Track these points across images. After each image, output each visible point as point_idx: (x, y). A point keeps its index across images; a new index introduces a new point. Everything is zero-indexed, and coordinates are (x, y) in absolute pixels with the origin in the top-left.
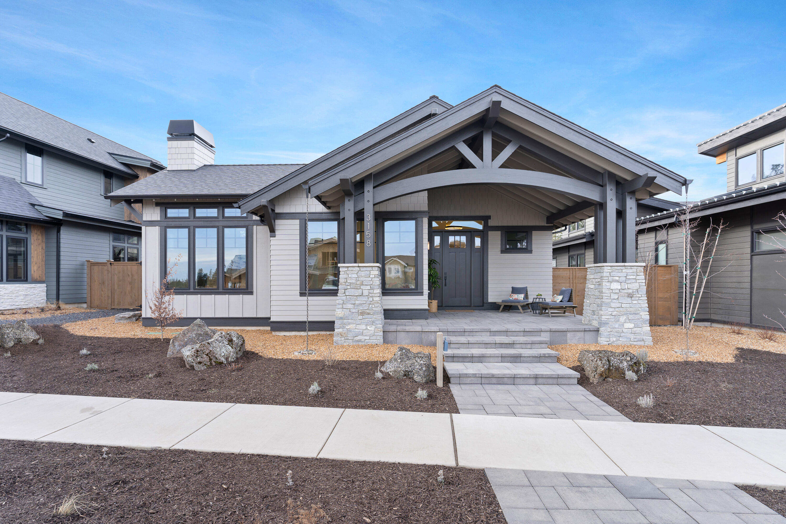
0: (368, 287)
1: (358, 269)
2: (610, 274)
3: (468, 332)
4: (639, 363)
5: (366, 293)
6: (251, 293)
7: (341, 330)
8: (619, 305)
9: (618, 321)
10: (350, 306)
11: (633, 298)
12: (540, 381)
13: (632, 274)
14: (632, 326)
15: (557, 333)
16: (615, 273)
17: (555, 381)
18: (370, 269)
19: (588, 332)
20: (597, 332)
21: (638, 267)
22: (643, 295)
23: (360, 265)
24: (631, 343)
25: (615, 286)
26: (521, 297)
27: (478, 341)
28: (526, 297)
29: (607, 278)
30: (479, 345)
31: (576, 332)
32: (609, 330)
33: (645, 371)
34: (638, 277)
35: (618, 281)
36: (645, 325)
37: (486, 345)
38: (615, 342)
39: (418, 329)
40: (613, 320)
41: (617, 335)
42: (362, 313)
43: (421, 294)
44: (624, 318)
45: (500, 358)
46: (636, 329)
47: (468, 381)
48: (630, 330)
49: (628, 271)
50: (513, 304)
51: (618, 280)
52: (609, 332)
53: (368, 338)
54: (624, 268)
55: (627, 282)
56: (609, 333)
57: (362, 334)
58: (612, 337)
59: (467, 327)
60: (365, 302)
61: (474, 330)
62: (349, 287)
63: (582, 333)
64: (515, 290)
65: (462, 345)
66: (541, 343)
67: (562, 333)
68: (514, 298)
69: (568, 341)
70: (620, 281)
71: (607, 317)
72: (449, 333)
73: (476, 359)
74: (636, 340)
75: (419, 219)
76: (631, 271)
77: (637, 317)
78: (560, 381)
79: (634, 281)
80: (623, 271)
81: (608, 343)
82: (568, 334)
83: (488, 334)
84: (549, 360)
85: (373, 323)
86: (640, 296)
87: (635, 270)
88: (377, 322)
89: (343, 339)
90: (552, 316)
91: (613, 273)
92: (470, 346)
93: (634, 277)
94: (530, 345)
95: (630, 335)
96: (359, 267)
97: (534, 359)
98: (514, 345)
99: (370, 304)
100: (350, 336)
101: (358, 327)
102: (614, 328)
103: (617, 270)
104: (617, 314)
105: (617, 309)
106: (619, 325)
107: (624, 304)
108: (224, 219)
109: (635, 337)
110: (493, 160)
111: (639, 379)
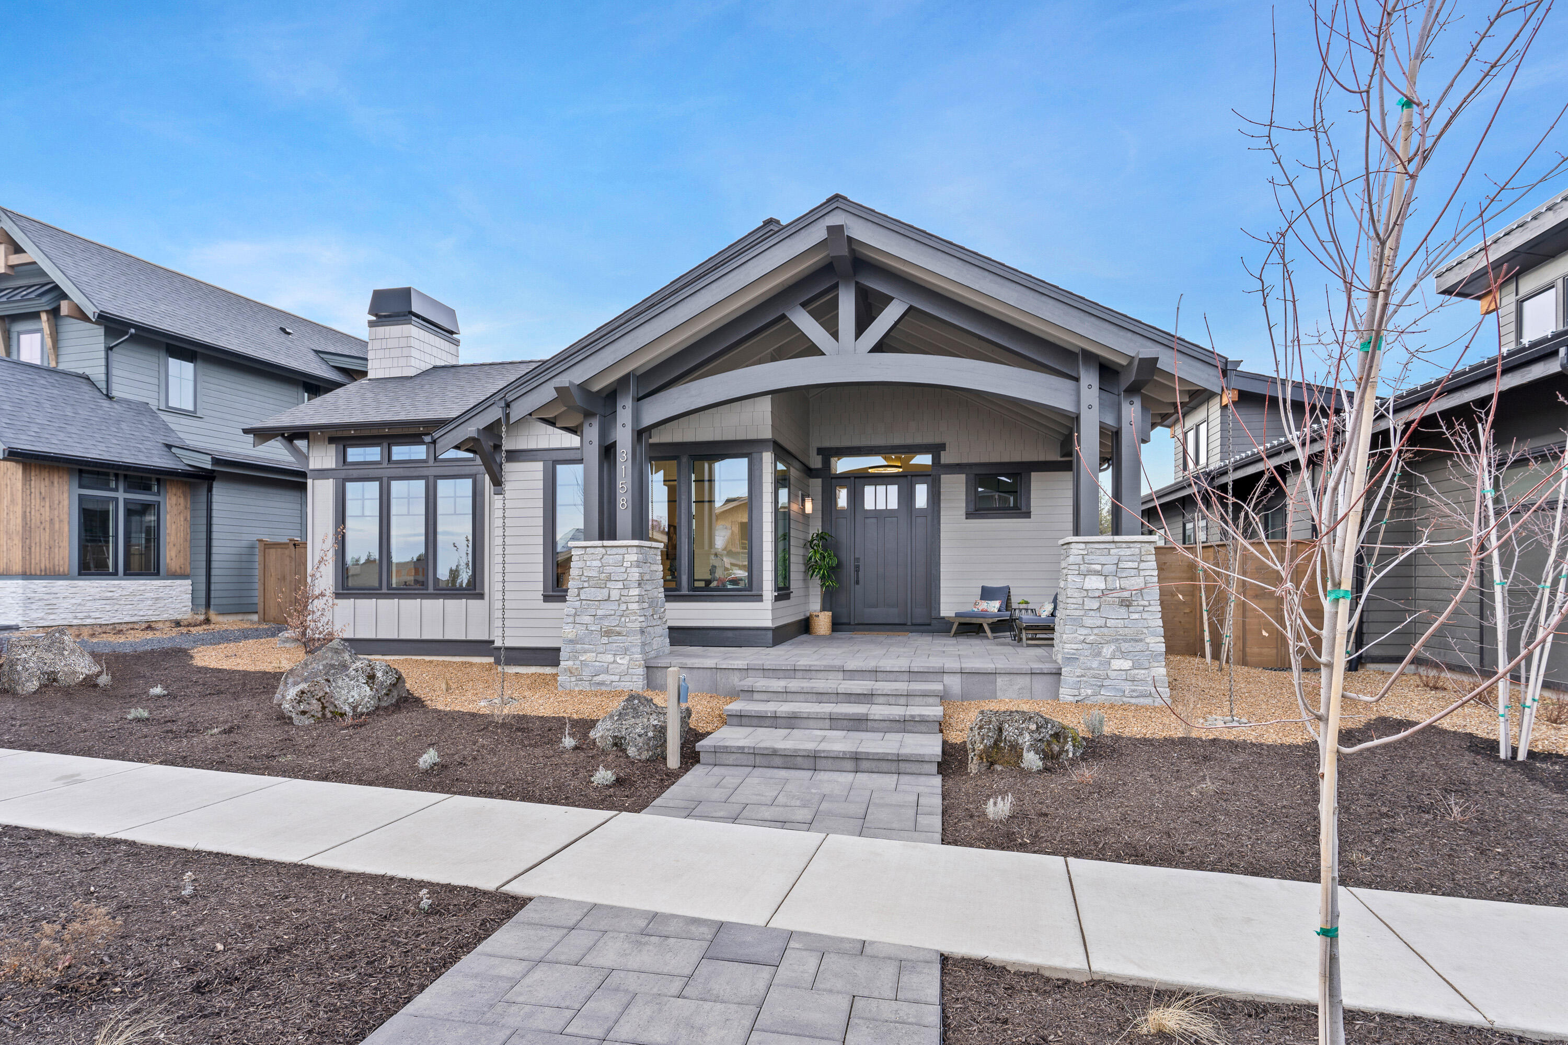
0: (620, 585)
1: (603, 550)
2: (1083, 558)
3: (801, 672)
4: (1066, 738)
5: (615, 595)
6: (481, 596)
7: (570, 663)
8: (1101, 622)
9: (1099, 654)
10: (587, 619)
11: (1131, 609)
12: (865, 765)
13: (1131, 558)
14: (1127, 664)
15: (977, 676)
16: (1094, 557)
17: (893, 767)
18: (624, 550)
19: (1039, 676)
20: (1056, 677)
21: (1145, 545)
22: (1152, 602)
23: (606, 543)
24: (1125, 699)
25: (1095, 583)
26: (993, 606)
27: (803, 688)
28: (1007, 605)
29: (1076, 567)
30: (807, 696)
31: (1015, 676)
32: (1079, 672)
34: (1143, 565)
35: (1099, 574)
36: (1156, 664)
37: (820, 696)
38: (1092, 697)
39: (709, 663)
40: (1087, 653)
41: (1094, 683)
42: (608, 633)
43: (759, 598)
44: (1112, 650)
45: (828, 721)
46: (1136, 671)
48: (1124, 673)
49: (1122, 553)
50: (975, 621)
51: (1099, 571)
52: (1078, 677)
53: (616, 678)
54: (1113, 546)
55: (1119, 575)
56: (1077, 680)
57: (607, 671)
58: (1085, 688)
59: (803, 662)
60: (613, 612)
61: (812, 668)
62: (586, 585)
63: (1028, 678)
64: (987, 594)
65: (775, 695)
66: (925, 695)
67: (986, 676)
68: (980, 608)
70: (1105, 572)
71: (1075, 646)
72: (766, 673)
73: (783, 721)
74: (1135, 694)
75: (755, 455)
76: (1128, 552)
77: (1140, 646)
78: (903, 766)
79: (1133, 572)
80: (1112, 551)
81: (1076, 698)
82: (998, 680)
83: (840, 675)
84: (923, 728)
85: (626, 651)
86: (1147, 603)
87: (1137, 551)
88: (634, 650)
89: (573, 679)
90: (1029, 646)
91: (1091, 557)
92: (790, 697)
93: (1135, 565)
94: (905, 698)
95: (1123, 683)
96: (603, 547)
97: (894, 725)
98: (874, 698)
99: (622, 616)
100: (586, 673)
101: (602, 657)
102: (1089, 669)
103: (1098, 551)
104: (1097, 640)
105: (1096, 631)
106: (1101, 663)
107: (1113, 621)
108: (436, 464)
109: (1133, 688)
110: (857, 338)
111: (1047, 769)
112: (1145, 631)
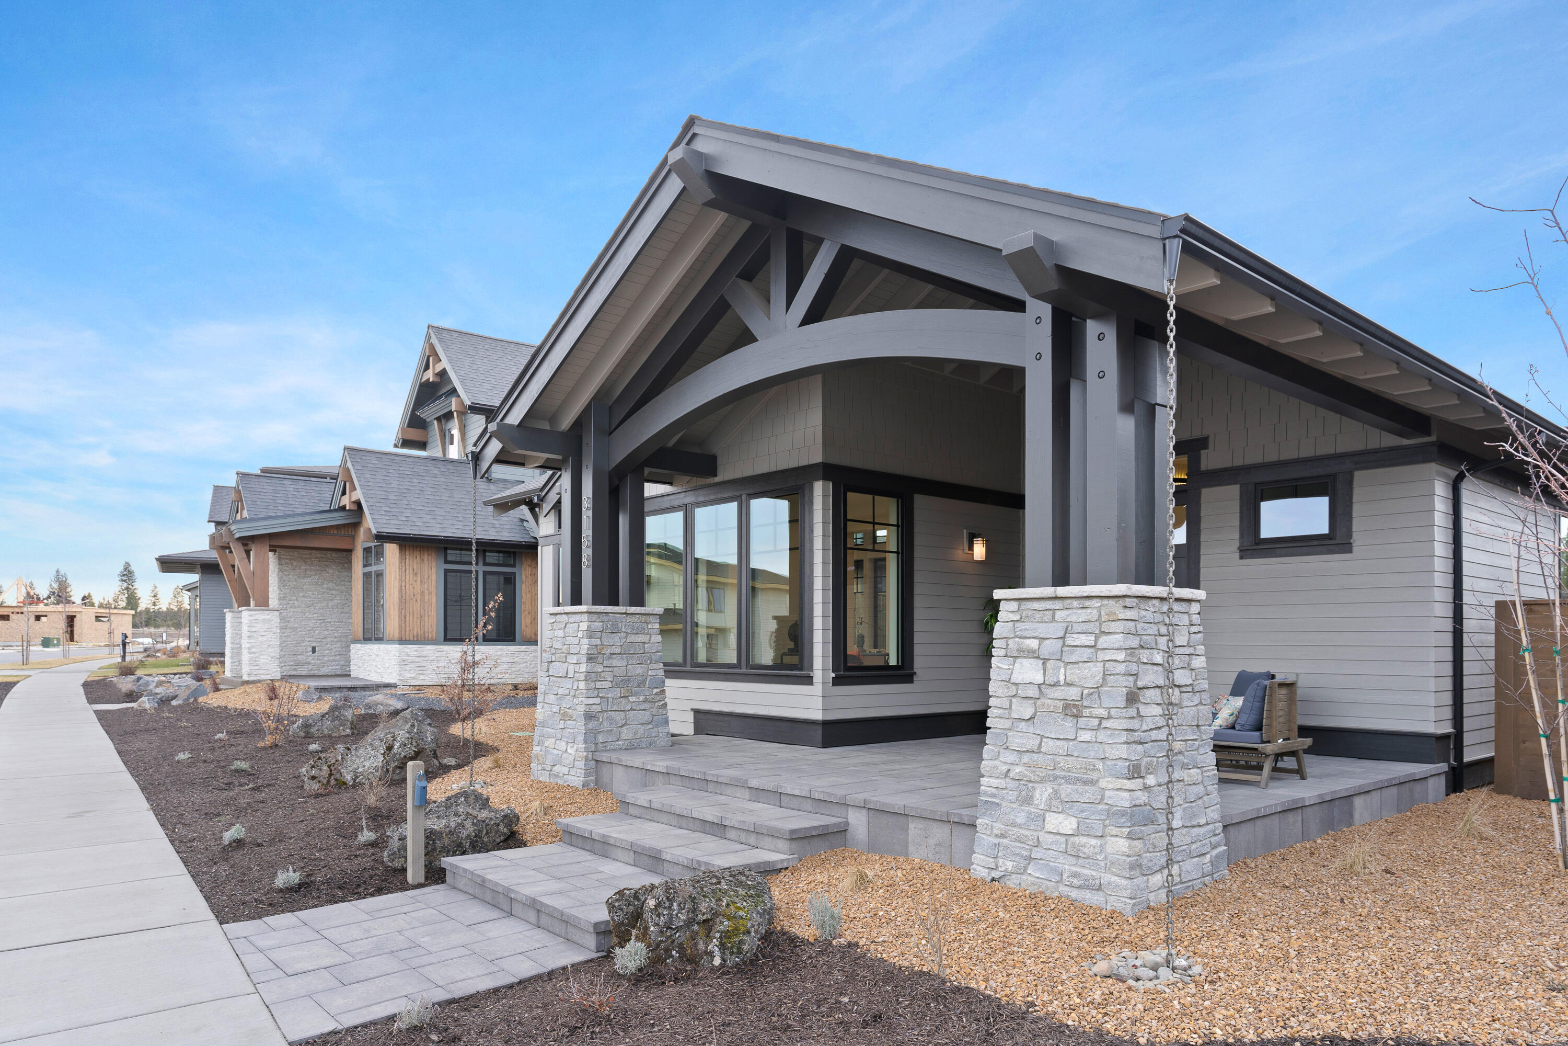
1: (566, 618)
5: (571, 671)
7: (539, 749)
8: (1032, 743)
9: (1029, 800)
10: (552, 699)
11: (1082, 722)
12: (543, 919)
13: (1085, 627)
14: (1068, 824)
15: (885, 816)
16: (1031, 626)
18: (579, 617)
19: (961, 828)
20: (971, 830)
21: (1105, 602)
22: (1113, 712)
24: (1062, 889)
25: (1029, 672)
31: (931, 823)
32: (999, 827)
34: (1104, 641)
35: (1033, 654)
36: (1115, 831)
38: (1014, 876)
40: (1011, 796)
41: (1018, 851)
42: (564, 716)
44: (1046, 795)
46: (1084, 840)
48: (1063, 839)
49: (1073, 618)
51: (1034, 652)
52: (997, 836)
53: (567, 770)
54: (1057, 604)
55: (1066, 658)
56: (997, 841)
57: (561, 761)
58: (1005, 857)
61: (720, 780)
62: (554, 658)
63: (946, 829)
67: (895, 818)
69: (911, 848)
70: (1044, 653)
71: (996, 783)
74: (1077, 882)
76: (1083, 615)
77: (1089, 793)
79: (1086, 654)
80: (1059, 615)
81: (992, 874)
82: (911, 826)
85: (574, 739)
86: (1105, 713)
87: (1095, 613)
88: (579, 738)
93: (1089, 640)
95: (1062, 859)
96: (566, 613)
100: (548, 762)
102: (1013, 825)
103: (1035, 615)
104: (1025, 776)
105: (1026, 758)
106: (1030, 817)
107: (1050, 741)
109: (1076, 869)
110: (787, 312)
112: (1100, 765)
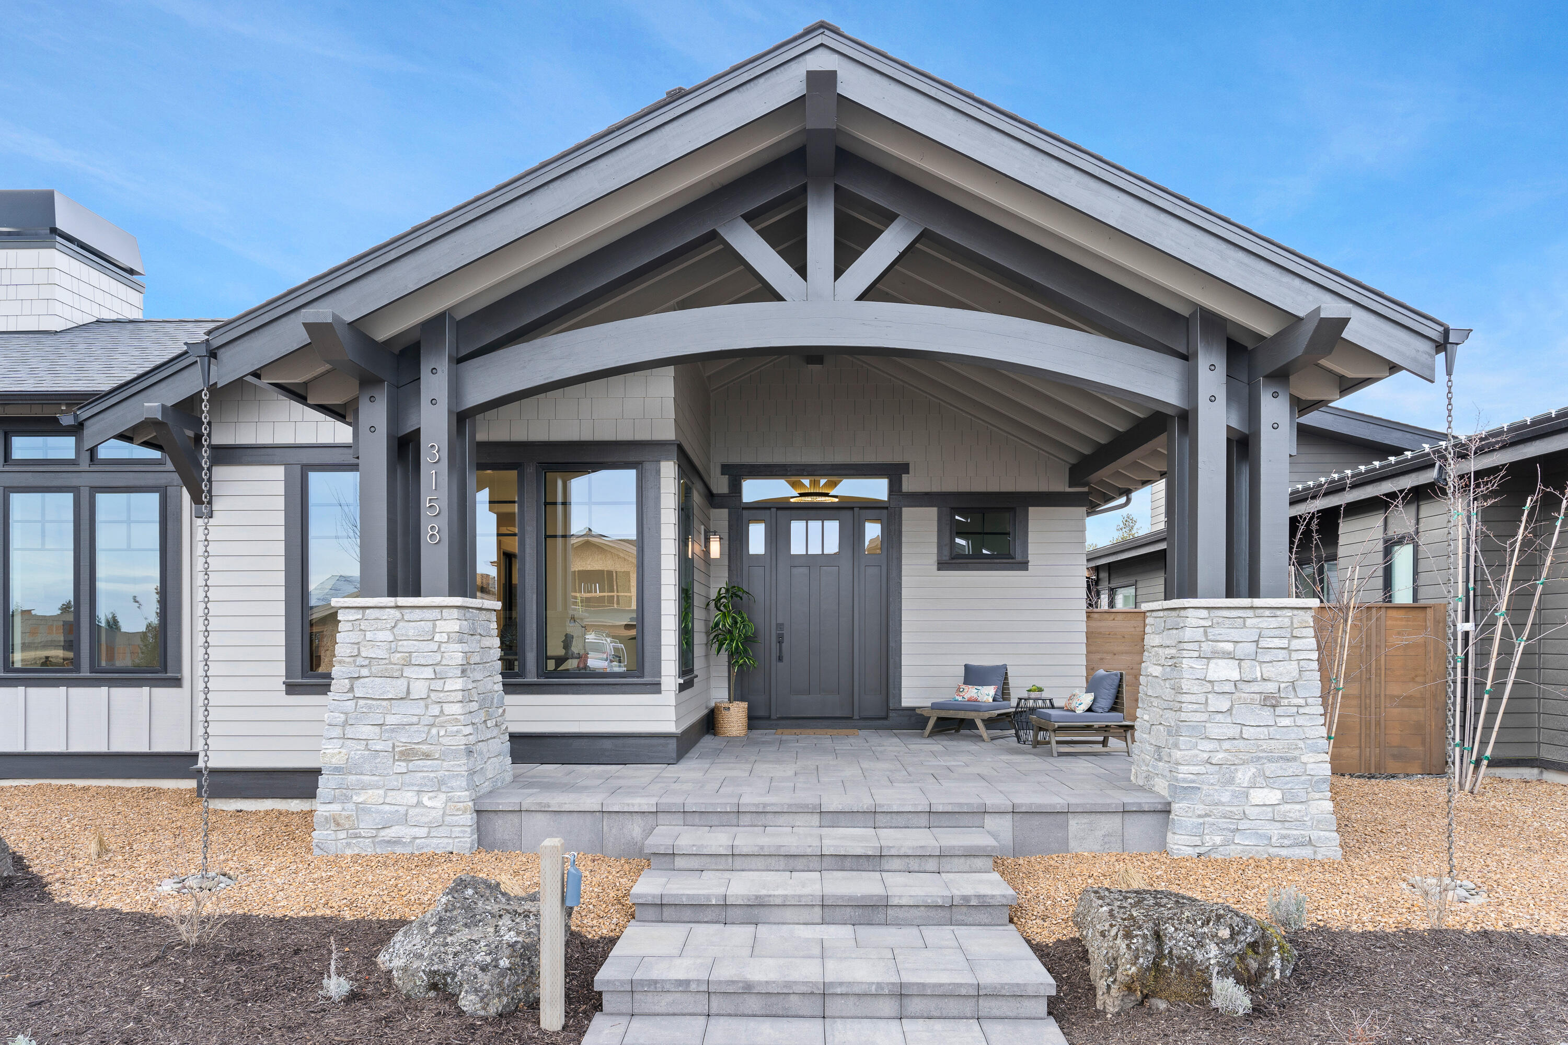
0: (428, 673)
1: (396, 614)
2: (1206, 633)
3: (749, 816)
4: (1268, 946)
5: (419, 689)
6: (177, 682)
7: (336, 807)
8: (1234, 731)
9: (1231, 781)
10: (366, 731)
11: (1279, 711)
12: (915, 1005)
13: (1277, 632)
14: (1274, 796)
15: (1037, 817)
16: (1223, 631)
17: (968, 1007)
18: (435, 614)
19: (1135, 816)
20: (1164, 815)
21: (1296, 612)
22: (1310, 701)
23: (402, 601)
24: (1272, 851)
25: (1224, 671)
26: (987, 693)
27: (762, 848)
28: (1004, 693)
29: (1195, 646)
30: (769, 860)
31: (1099, 816)
32: (1201, 809)
33: (1288, 973)
34: (1295, 644)
35: (1230, 656)
36: (1317, 796)
37: (791, 860)
38: (1221, 849)
39: (590, 802)
40: (1213, 779)
41: (1225, 826)
42: (407, 755)
43: (656, 686)
44: (1250, 774)
45: (818, 910)
46: (1288, 807)
47: (662, 1003)
48: (1269, 809)
49: (1264, 625)
50: (961, 715)
51: (1229, 653)
52: (1200, 816)
53: (422, 832)
54: (1250, 613)
55: (1260, 658)
56: (1201, 820)
57: (404, 820)
58: (1211, 833)
59: (751, 798)
60: (415, 719)
61: (768, 809)
62: (364, 672)
63: (1117, 819)
64: (973, 675)
65: (713, 859)
66: (970, 854)
67: (1052, 817)
68: (967, 696)
69: (1072, 844)
70: (1239, 654)
71: (1195, 769)
72: (689, 818)
73: (738, 911)
74: (1287, 842)
75: (647, 466)
76: (1273, 623)
77: (1292, 768)
78: (986, 1006)
79: (1282, 654)
80: (1249, 622)
81: (1198, 850)
82: (1071, 822)
83: (815, 819)
84: (983, 917)
85: (439, 785)
86: (1302, 702)
87: (1287, 621)
88: (454, 783)
89: (342, 835)
90: (1061, 754)
91: (1216, 631)
92: (738, 863)
93: (1284, 643)
94: (936, 860)
95: (1268, 825)
96: (397, 607)
97: (932, 913)
98: (884, 861)
99: (432, 725)
100: (366, 825)
101: (392, 797)
102: (1216, 804)
103: (1228, 622)
104: (1228, 760)
105: (1226, 745)
106: (1234, 795)
107: (1251, 729)
108: (93, 468)
109: (1284, 832)
110: (836, 279)
111: (1257, 1011)
112: (1301, 744)
